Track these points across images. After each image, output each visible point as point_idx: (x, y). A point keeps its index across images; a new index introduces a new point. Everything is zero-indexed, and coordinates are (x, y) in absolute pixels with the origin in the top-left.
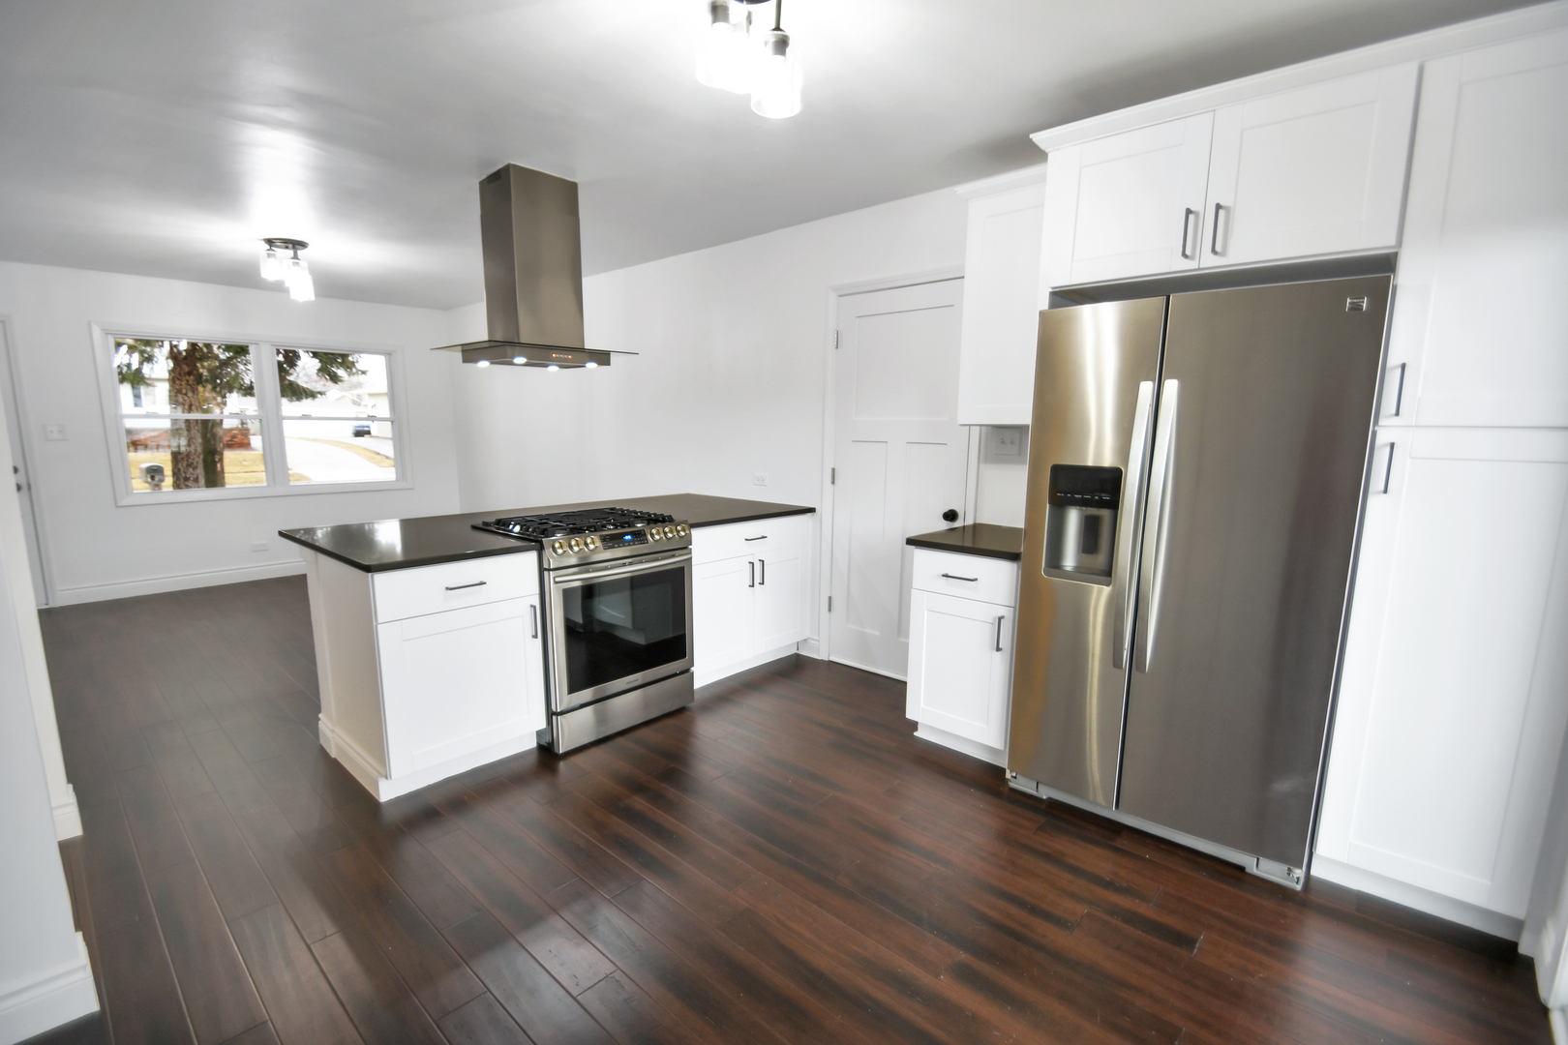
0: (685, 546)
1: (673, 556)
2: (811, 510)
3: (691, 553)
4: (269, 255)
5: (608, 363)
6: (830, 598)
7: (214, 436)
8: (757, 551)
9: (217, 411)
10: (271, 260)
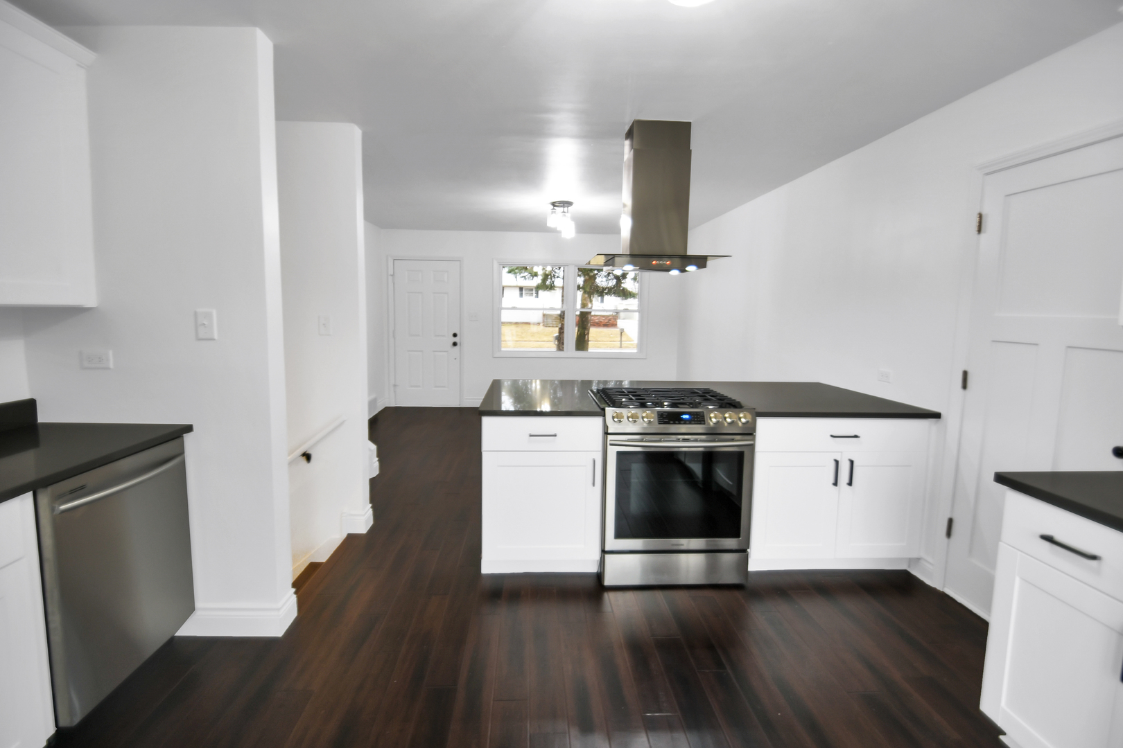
0: (750, 432)
1: (733, 440)
2: (937, 416)
3: (754, 439)
4: (552, 212)
5: (704, 266)
6: (950, 521)
7: (587, 318)
8: (846, 451)
9: (590, 305)
10: (554, 214)
